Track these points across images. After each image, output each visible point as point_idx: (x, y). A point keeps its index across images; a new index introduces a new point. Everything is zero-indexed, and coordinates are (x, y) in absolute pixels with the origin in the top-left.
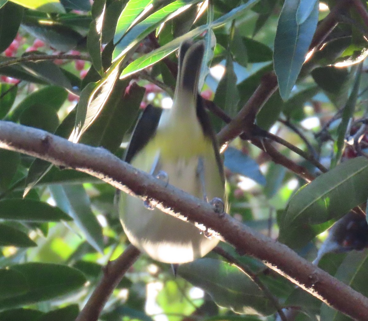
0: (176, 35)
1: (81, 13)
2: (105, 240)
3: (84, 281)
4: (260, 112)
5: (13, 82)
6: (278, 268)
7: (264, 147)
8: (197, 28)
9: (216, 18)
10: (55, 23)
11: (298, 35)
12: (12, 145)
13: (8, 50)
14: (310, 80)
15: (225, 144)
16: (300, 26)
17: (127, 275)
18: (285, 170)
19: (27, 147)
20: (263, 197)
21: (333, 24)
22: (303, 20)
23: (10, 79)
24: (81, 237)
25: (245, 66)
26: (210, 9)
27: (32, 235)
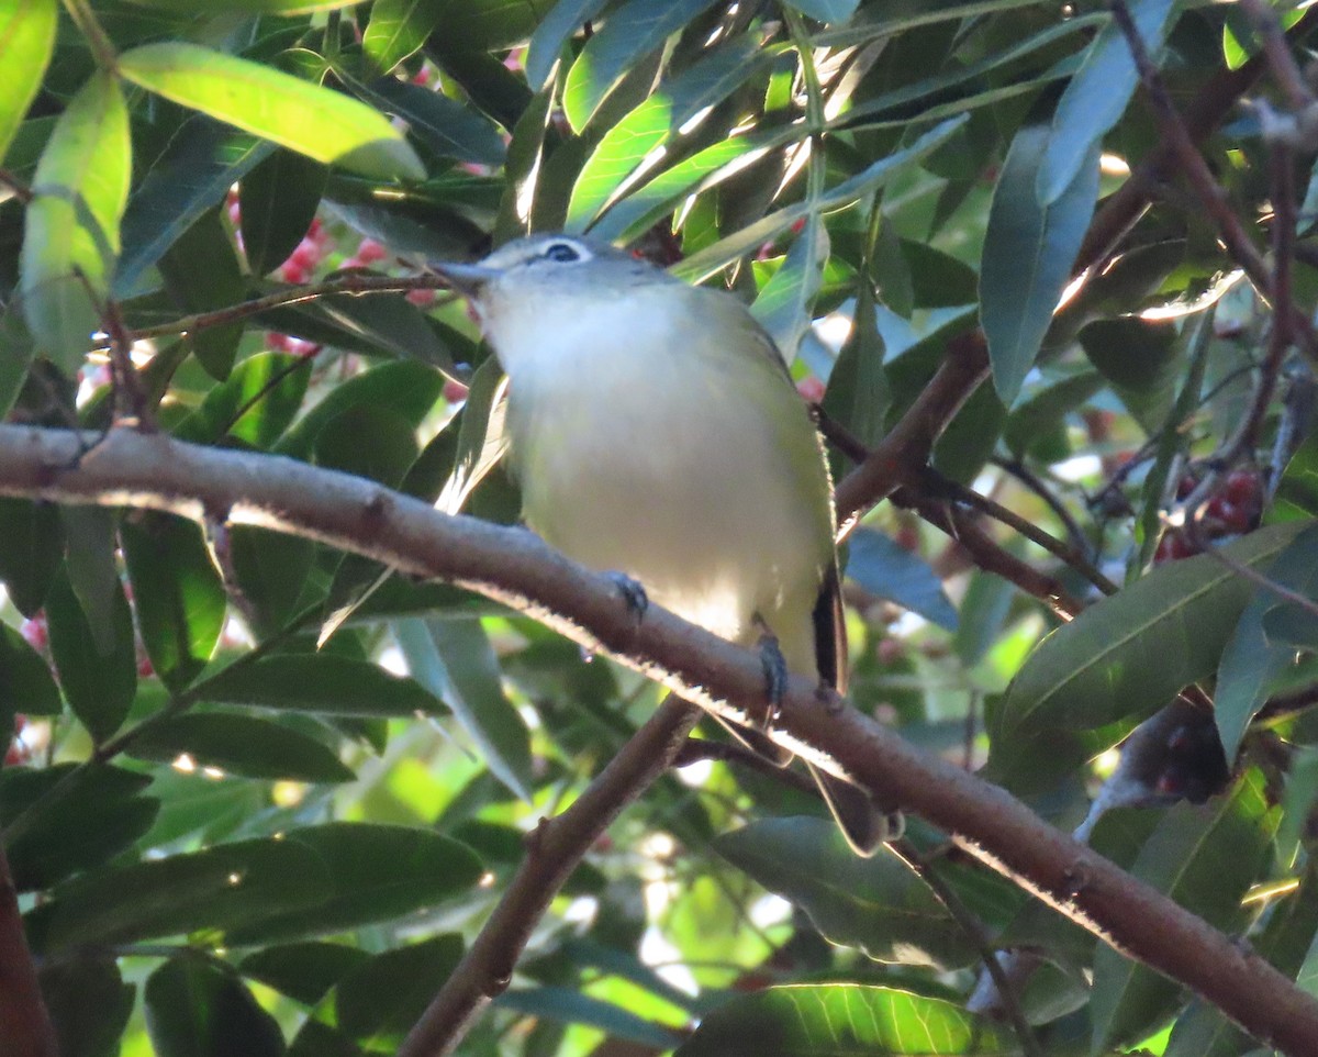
0: (726, 230)
1: (482, 170)
2: (538, 767)
3: (477, 873)
4: (945, 432)
5: (301, 349)
6: (983, 848)
7: (953, 528)
8: (781, 212)
9: (830, 185)
10: (412, 195)
11: (1046, 231)
12: (286, 518)
13: (288, 265)
14: (1077, 354)
15: (852, 517)
16: (1049, 207)
17: (592, 858)
18: (1011, 590)
19: (328, 523)
20: (953, 661)
21: (1137, 207)
22: (1053, 195)
23: (295, 342)
24: (473, 758)
25: (908, 316)
26: (816, 162)
27: (348, 752)
